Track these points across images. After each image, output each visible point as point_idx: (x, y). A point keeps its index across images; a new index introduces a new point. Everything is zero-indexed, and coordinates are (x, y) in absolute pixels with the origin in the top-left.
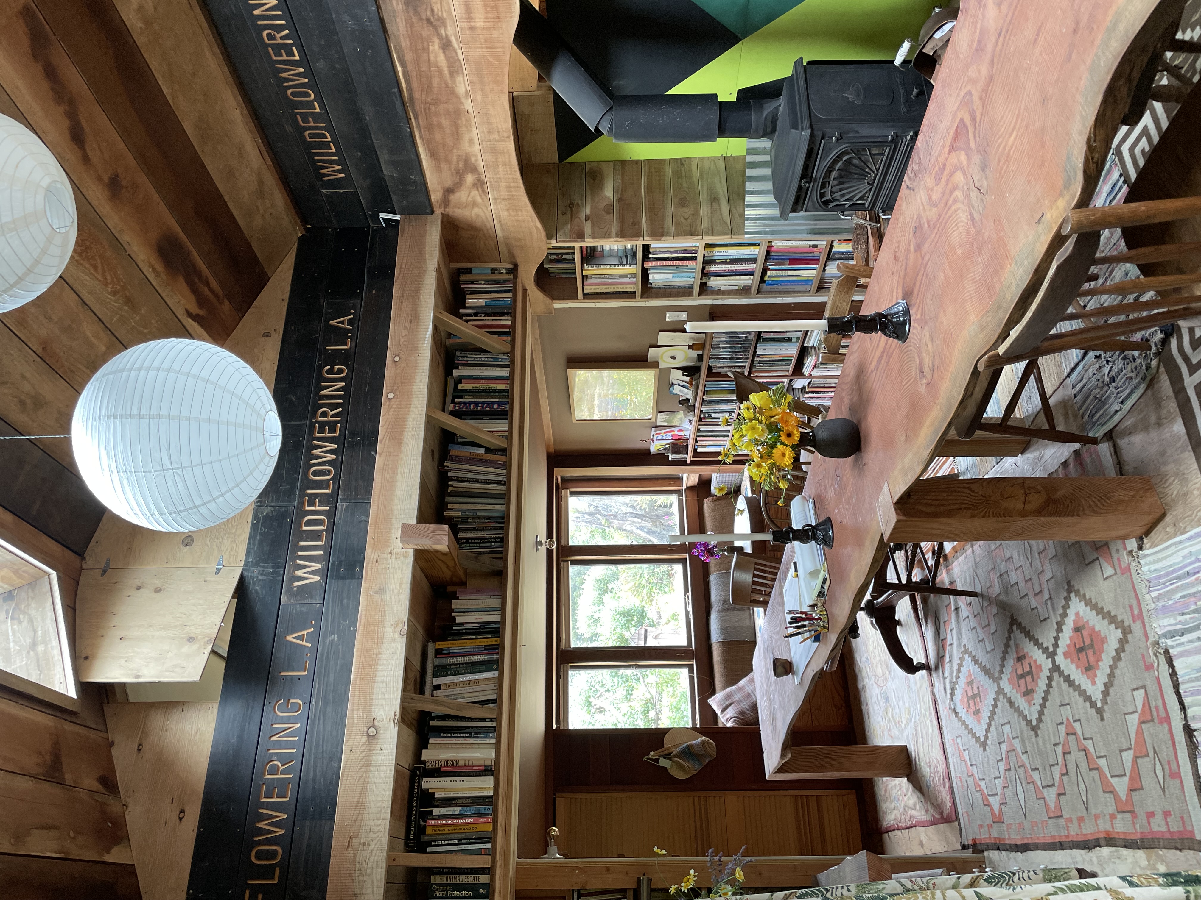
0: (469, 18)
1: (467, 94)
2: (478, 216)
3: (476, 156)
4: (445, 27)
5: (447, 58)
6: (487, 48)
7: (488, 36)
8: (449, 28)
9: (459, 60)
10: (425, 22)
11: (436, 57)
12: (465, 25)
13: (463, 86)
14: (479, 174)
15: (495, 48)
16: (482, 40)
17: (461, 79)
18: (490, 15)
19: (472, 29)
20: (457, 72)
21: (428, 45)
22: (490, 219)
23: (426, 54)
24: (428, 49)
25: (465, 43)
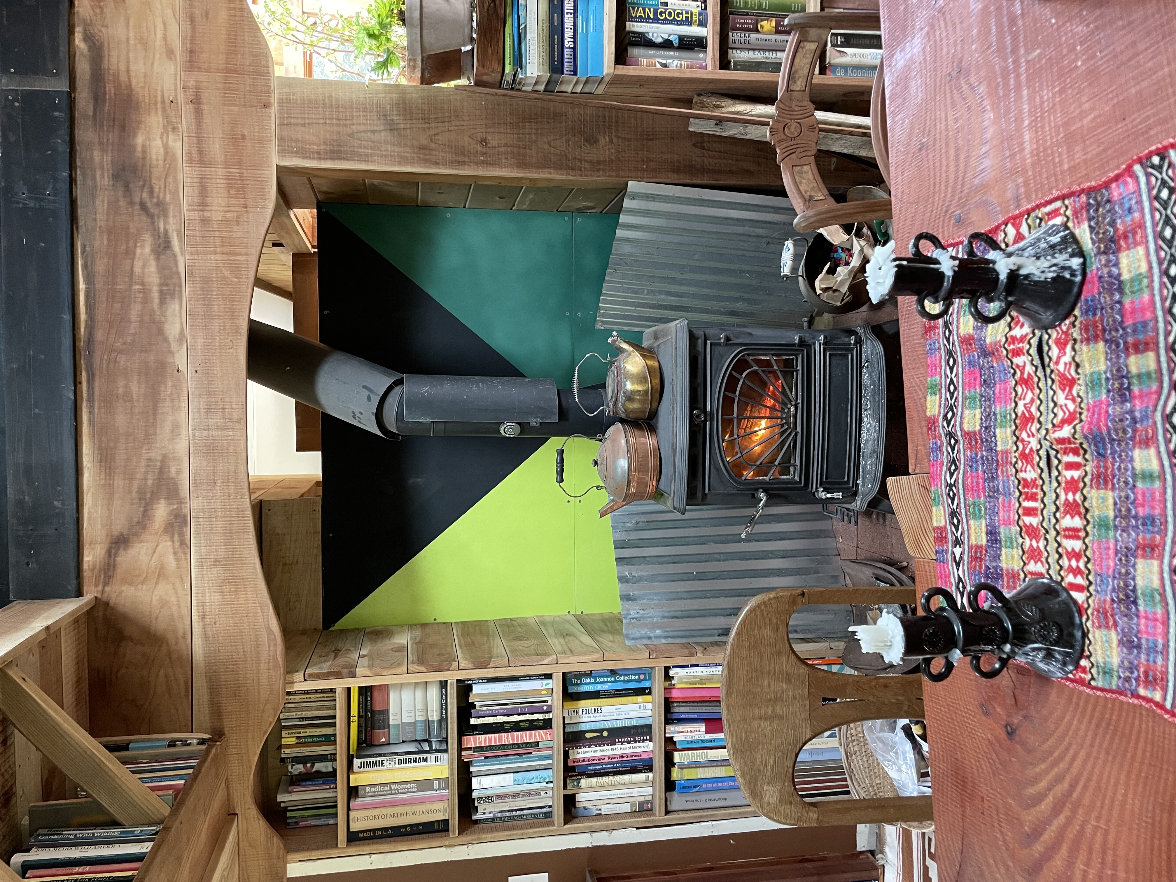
0: (203, 205)
1: (182, 337)
2: (164, 603)
3: (179, 460)
4: (166, 216)
5: (162, 269)
6: (223, 253)
7: (226, 234)
8: (171, 220)
9: (178, 273)
10: (137, 207)
11: (144, 266)
12: (196, 215)
13: (178, 320)
14: (181, 502)
15: (236, 254)
16: (218, 241)
17: (177, 307)
18: (233, 201)
19: (204, 221)
20: (172, 295)
21: (136, 247)
22: (186, 612)
23: (129, 261)
24: (135, 254)
25: (192, 246)
